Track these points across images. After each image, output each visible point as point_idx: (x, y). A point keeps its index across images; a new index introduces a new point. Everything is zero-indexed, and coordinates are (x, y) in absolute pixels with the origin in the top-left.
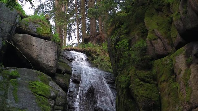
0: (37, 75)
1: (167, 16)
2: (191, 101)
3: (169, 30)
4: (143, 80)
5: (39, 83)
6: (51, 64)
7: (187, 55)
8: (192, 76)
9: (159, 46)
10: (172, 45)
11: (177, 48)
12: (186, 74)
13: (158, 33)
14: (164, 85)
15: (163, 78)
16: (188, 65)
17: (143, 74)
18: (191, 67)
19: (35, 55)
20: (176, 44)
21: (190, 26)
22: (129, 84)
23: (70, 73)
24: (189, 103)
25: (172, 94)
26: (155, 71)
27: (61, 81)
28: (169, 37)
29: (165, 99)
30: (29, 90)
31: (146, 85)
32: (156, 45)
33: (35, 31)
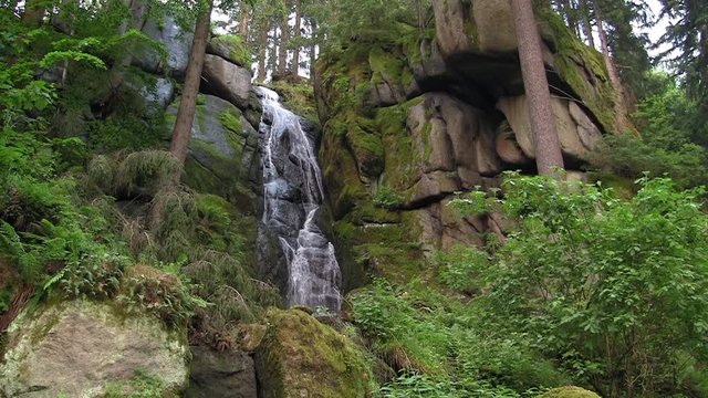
0: (227, 106)
1: (398, 58)
2: (430, 161)
3: (400, 75)
4: (365, 129)
5: (229, 116)
6: (243, 95)
7: (426, 106)
8: (432, 132)
9: (385, 92)
10: (402, 93)
11: (409, 98)
12: (424, 128)
13: (386, 76)
14: (391, 138)
15: (390, 130)
16: (428, 118)
17: (365, 121)
18: (432, 121)
19: (225, 82)
20: (408, 93)
21: (433, 72)
22: (346, 132)
23: (260, 111)
24: (427, 163)
25: (401, 151)
26: (379, 120)
27: (252, 117)
28: (399, 83)
29: (391, 155)
30: (218, 122)
31: (369, 135)
32: (381, 91)
33: (227, 54)
